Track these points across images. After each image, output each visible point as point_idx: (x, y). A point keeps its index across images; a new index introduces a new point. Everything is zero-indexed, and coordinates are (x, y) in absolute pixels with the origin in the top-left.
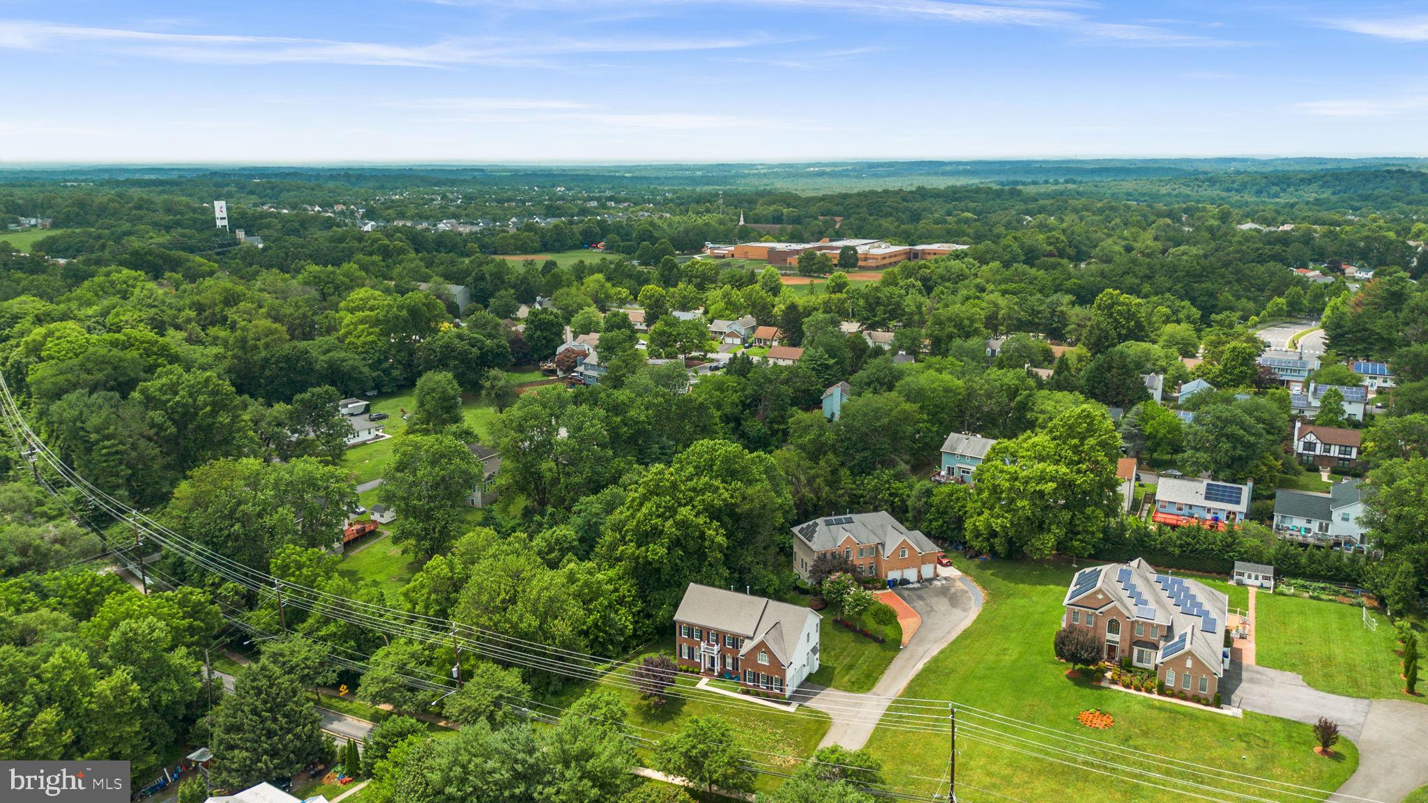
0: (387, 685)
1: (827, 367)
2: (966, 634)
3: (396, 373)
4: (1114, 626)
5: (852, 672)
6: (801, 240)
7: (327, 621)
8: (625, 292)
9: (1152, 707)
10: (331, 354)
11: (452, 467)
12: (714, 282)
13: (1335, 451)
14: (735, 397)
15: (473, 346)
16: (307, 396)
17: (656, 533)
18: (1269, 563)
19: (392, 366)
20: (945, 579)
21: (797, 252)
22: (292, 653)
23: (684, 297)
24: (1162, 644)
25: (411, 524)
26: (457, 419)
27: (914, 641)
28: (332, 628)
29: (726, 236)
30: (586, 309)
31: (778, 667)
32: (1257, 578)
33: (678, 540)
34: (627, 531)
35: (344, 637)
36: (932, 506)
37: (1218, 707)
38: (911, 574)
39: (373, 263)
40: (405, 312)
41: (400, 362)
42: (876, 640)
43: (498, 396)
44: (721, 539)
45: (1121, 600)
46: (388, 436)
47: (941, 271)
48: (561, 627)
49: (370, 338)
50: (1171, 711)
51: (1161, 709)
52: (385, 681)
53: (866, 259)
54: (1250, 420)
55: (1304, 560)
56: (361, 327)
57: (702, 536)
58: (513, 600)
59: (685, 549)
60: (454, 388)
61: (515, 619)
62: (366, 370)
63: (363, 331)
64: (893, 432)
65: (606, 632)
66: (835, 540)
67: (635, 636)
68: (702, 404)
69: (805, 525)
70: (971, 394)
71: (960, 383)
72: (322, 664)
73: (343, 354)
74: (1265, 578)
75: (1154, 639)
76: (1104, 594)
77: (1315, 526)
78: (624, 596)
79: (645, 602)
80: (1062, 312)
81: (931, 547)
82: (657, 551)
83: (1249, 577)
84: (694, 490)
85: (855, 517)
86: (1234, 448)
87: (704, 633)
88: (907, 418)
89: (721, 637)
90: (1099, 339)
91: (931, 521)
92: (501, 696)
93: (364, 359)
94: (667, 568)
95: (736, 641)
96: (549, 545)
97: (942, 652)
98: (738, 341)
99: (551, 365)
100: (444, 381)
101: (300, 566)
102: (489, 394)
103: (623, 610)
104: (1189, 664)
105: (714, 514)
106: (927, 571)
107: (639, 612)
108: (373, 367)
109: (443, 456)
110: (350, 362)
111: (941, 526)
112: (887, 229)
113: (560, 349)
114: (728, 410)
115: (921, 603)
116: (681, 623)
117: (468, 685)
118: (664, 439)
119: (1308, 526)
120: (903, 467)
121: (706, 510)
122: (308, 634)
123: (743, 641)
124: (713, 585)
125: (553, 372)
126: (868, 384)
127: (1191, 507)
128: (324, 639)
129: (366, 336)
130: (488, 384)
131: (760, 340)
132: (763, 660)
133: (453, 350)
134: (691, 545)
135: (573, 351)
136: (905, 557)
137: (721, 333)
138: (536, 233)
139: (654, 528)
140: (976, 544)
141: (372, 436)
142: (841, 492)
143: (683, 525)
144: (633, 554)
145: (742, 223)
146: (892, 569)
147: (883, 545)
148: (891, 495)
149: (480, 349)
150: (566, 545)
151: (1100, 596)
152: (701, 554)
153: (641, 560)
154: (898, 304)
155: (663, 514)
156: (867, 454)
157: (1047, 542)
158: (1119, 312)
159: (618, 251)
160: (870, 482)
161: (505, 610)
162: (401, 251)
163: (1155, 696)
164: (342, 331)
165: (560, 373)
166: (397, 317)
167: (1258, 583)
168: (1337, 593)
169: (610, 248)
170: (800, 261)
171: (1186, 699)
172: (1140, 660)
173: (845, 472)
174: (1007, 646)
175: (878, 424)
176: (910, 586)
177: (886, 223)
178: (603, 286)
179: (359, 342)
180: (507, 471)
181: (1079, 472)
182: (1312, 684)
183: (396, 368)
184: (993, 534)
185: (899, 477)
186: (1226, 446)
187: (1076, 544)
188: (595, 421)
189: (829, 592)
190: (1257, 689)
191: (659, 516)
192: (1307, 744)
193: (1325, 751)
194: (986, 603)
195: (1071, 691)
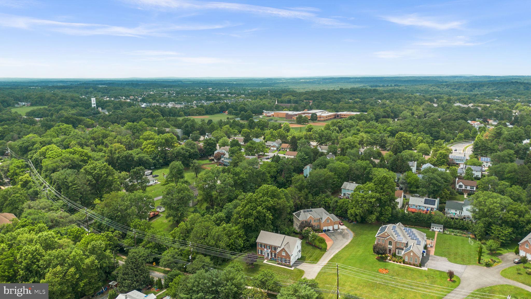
0: (169, 262)
1: (305, 159)
2: (347, 246)
3: (161, 161)
4: (390, 243)
5: (311, 258)
6: (298, 111)
7: (149, 242)
8: (236, 131)
9: (401, 267)
10: (139, 155)
11: (185, 194)
12: (267, 127)
13: (469, 188)
14: (275, 170)
15: (187, 152)
16: (135, 170)
17: (251, 215)
18: (442, 224)
19: (159, 159)
20: (342, 229)
21: (296, 115)
22: (139, 252)
23: (257, 133)
24: (404, 248)
25: (171, 212)
26: (183, 177)
27: (331, 249)
28: (151, 244)
29: (271, 108)
30: (224, 138)
31: (288, 256)
32: (438, 229)
33: (257, 217)
34: (241, 214)
35: (154, 247)
36: (338, 206)
37: (420, 267)
38: (331, 228)
39: (149, 121)
40: (164, 141)
41: (162, 157)
42: (319, 248)
43: (195, 169)
44: (270, 217)
45: (392, 235)
46: (159, 183)
47: (345, 124)
48: (222, 244)
49: (152, 149)
50: (407, 269)
51: (403, 268)
52: (168, 260)
53: (320, 118)
54: (439, 178)
55: (453, 223)
56: (149, 146)
57: (265, 216)
58: (207, 236)
59: (259, 220)
60: (182, 167)
61: (208, 241)
62: (151, 160)
63: (150, 147)
64: (325, 182)
65: (235, 246)
66: (306, 217)
67: (244, 247)
68: (264, 172)
69: (297, 212)
70: (351, 169)
71: (348, 165)
72: (148, 255)
73: (143, 155)
74: (441, 229)
75: (402, 247)
76: (387, 233)
77: (458, 212)
78: (240, 235)
79: (247, 236)
80: (385, 139)
81: (337, 219)
82: (251, 220)
83: (436, 228)
84: (262, 201)
85: (313, 210)
86: (434, 187)
87: (266, 246)
88: (330, 177)
89: (271, 247)
90: (396, 149)
91: (337, 211)
92: (204, 265)
93: (150, 156)
94: (254, 226)
95: (275, 248)
96: (217, 219)
97: (339, 252)
98: (275, 149)
99: (212, 158)
100: (179, 165)
101: (140, 225)
102: (192, 168)
103: (240, 239)
104: (412, 254)
105: (269, 209)
106: (336, 227)
107: (245, 240)
108: (153, 159)
109: (182, 190)
110: (146, 158)
111: (341, 213)
112: (328, 106)
113: (216, 152)
114: (272, 174)
115: (334, 237)
116: (258, 243)
117: (194, 262)
118: (252, 184)
119: (456, 212)
120: (329, 193)
121: (266, 207)
122: (144, 247)
123: (277, 248)
124: (268, 231)
125: (213, 160)
126: (318, 166)
127: (420, 206)
128: (148, 248)
129: (150, 148)
130: (192, 165)
131: (283, 148)
132: (284, 254)
133: (180, 153)
134: (261, 219)
135: (220, 153)
136: (328, 222)
137: (270, 146)
138: (204, 108)
139: (250, 213)
140: (351, 218)
141: (154, 183)
142: (309, 201)
143: (259, 212)
144: (243, 221)
145: (276, 103)
146: (324, 226)
147: (322, 218)
148: (325, 202)
149: (189, 153)
150: (222, 219)
151: (386, 234)
152: (264, 221)
153: (246, 223)
154: (330, 136)
155: (253, 209)
156: (317, 189)
157: (373, 217)
158: (404, 140)
159: (233, 114)
160: (318, 198)
161: (205, 239)
162: (158, 116)
163: (402, 264)
164: (143, 147)
165: (215, 161)
166: (161, 142)
167: (438, 230)
168: (462, 233)
169: (230, 113)
170: (297, 118)
171: (411, 265)
172: (398, 253)
173: (310, 195)
174: (359, 250)
175: (321, 179)
176: (330, 232)
177: (328, 104)
178: (229, 129)
179: (149, 150)
180: (201, 195)
181: (383, 195)
182: (450, 261)
183: (161, 159)
184: (357, 215)
185: (327, 196)
186: (431, 186)
187: (382, 218)
188: (230, 178)
189: (304, 233)
190: (433, 262)
191: (251, 209)
192: (446, 278)
193: (451, 280)
194: (354, 237)
195: (377, 263)
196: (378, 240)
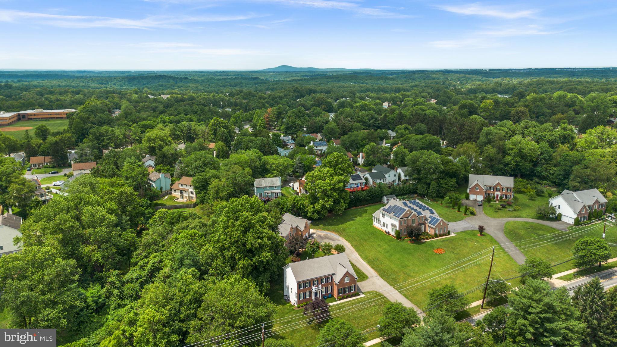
4: (413, 221)
24: (426, 222)
37: (450, 235)
50: (447, 240)
89: (319, 281)
95: (327, 279)
116: (300, 283)
132: (347, 280)
151: (408, 212)
192: (475, 235)
193: (481, 235)
194: (340, 235)
195: (421, 247)
196: (400, 222)
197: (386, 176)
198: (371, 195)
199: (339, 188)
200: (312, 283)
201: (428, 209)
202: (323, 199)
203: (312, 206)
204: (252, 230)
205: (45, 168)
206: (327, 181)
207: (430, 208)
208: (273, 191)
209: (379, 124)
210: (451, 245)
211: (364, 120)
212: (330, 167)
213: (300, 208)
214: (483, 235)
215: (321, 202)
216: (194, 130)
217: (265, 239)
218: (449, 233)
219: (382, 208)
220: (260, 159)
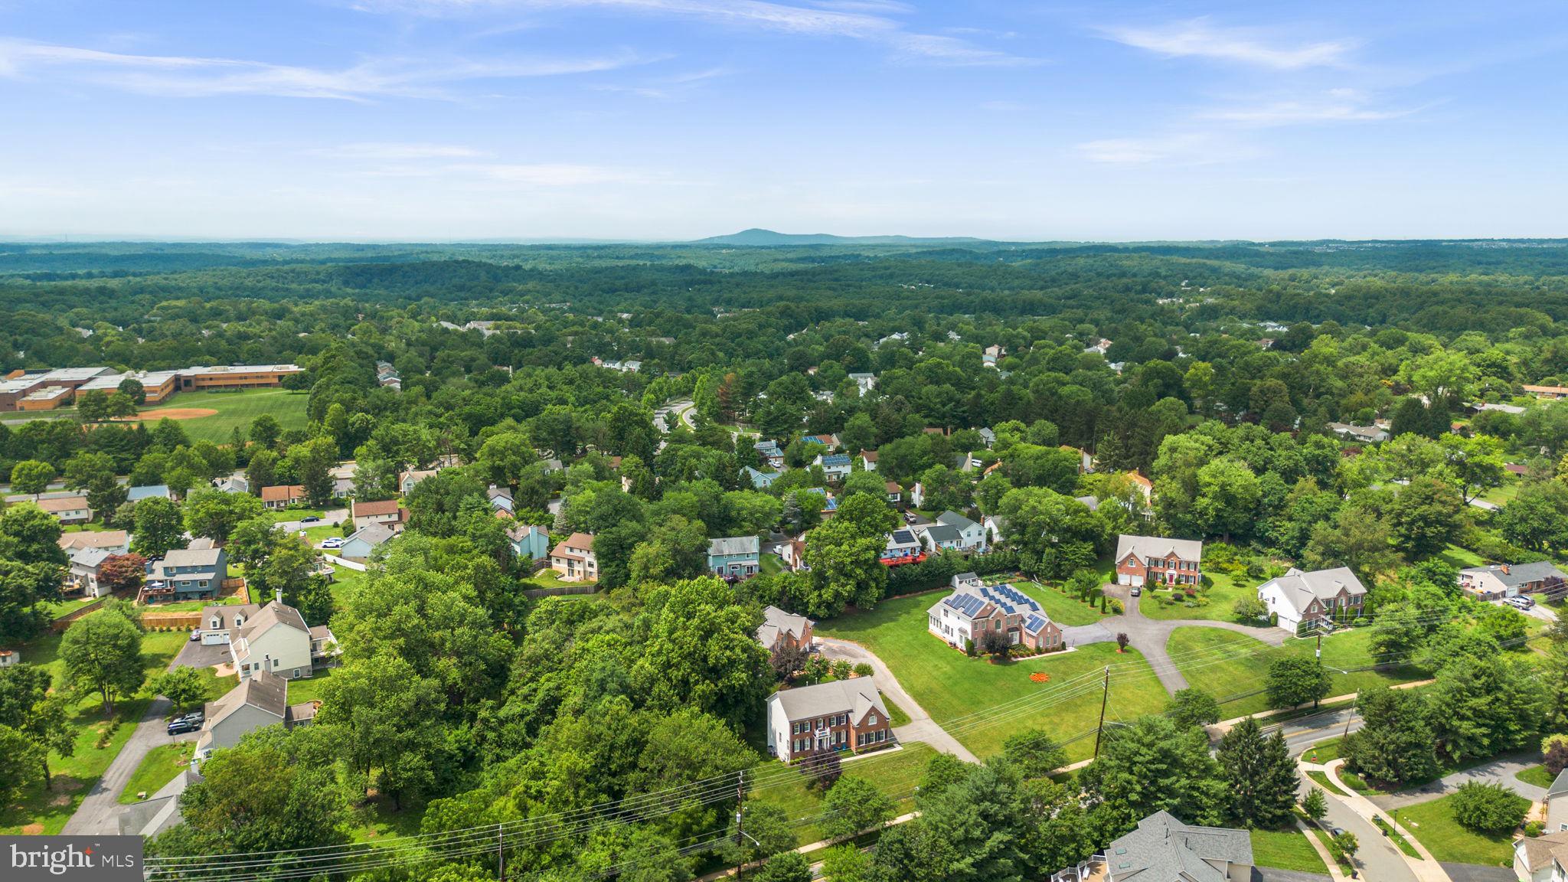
4: (998, 624)
18: (967, 572)
20: (817, 644)
24: (1023, 625)
37: (1065, 649)
38: (807, 647)
75: (1016, 625)
76: (991, 605)
77: (954, 544)
89: (827, 721)
99: (71, 584)
116: (794, 723)
125: (77, 592)
127: (892, 550)
131: (271, 503)
132: (872, 722)
135: (121, 558)
151: (988, 608)
163: (1037, 656)
168: (1006, 578)
171: (1050, 651)
174: (931, 664)
192: (1111, 650)
193: (1122, 650)
194: (867, 648)
195: (1008, 670)
196: (975, 626)
197: (963, 534)
198: (930, 572)
199: (866, 561)
200: (814, 724)
201: (1027, 601)
202: (837, 581)
203: (816, 593)
204: (716, 635)
205: (291, 509)
206: (845, 547)
207: (1032, 601)
208: (743, 563)
209: (964, 412)
210: (1062, 668)
211: (932, 405)
212: (851, 520)
213: (795, 597)
214: (1127, 651)
215: (833, 585)
216: (577, 428)
217: (738, 651)
218: (1063, 647)
219: (944, 599)
220: (717, 498)
